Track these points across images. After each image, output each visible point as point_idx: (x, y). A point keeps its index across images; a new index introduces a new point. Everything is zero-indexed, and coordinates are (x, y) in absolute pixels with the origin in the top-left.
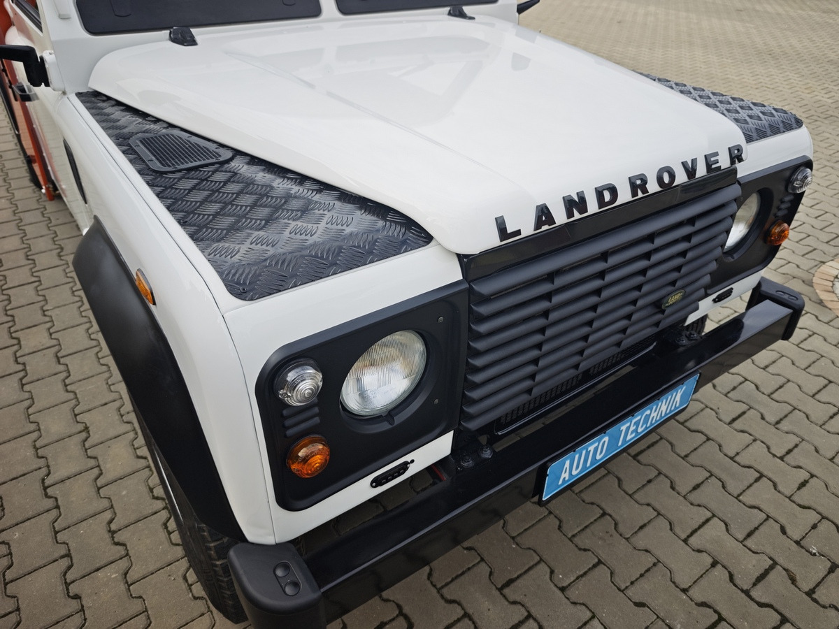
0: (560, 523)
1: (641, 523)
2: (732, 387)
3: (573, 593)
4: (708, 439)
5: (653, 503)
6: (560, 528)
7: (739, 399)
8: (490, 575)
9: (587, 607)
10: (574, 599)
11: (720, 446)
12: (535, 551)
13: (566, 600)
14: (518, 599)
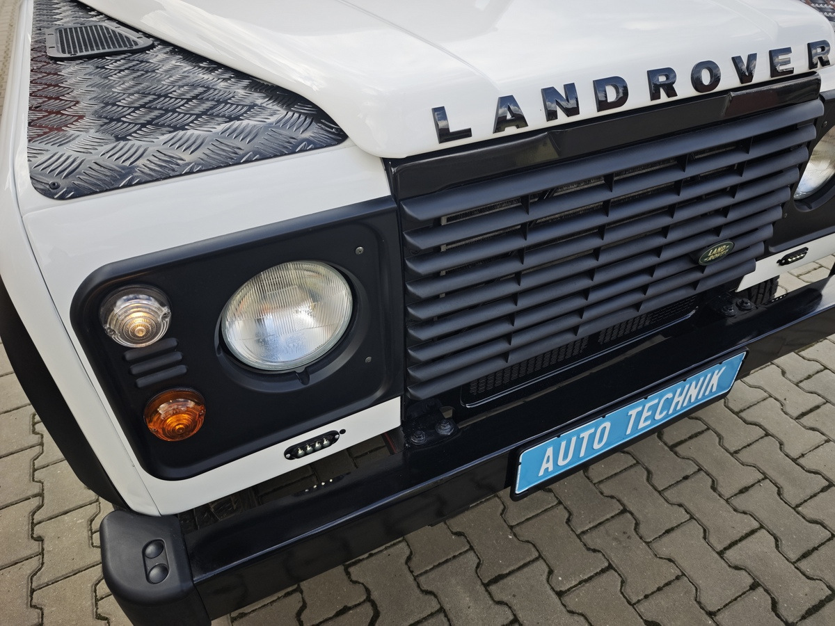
0: (569, 517)
1: (668, 526)
2: (806, 375)
3: (571, 600)
4: (767, 434)
5: (686, 504)
6: (568, 521)
7: (813, 390)
8: (477, 567)
9: (586, 619)
10: (571, 608)
11: (781, 444)
12: (534, 546)
13: (562, 607)
14: (505, 599)
